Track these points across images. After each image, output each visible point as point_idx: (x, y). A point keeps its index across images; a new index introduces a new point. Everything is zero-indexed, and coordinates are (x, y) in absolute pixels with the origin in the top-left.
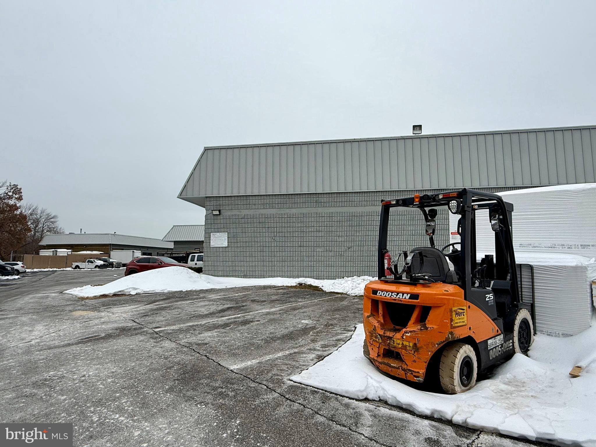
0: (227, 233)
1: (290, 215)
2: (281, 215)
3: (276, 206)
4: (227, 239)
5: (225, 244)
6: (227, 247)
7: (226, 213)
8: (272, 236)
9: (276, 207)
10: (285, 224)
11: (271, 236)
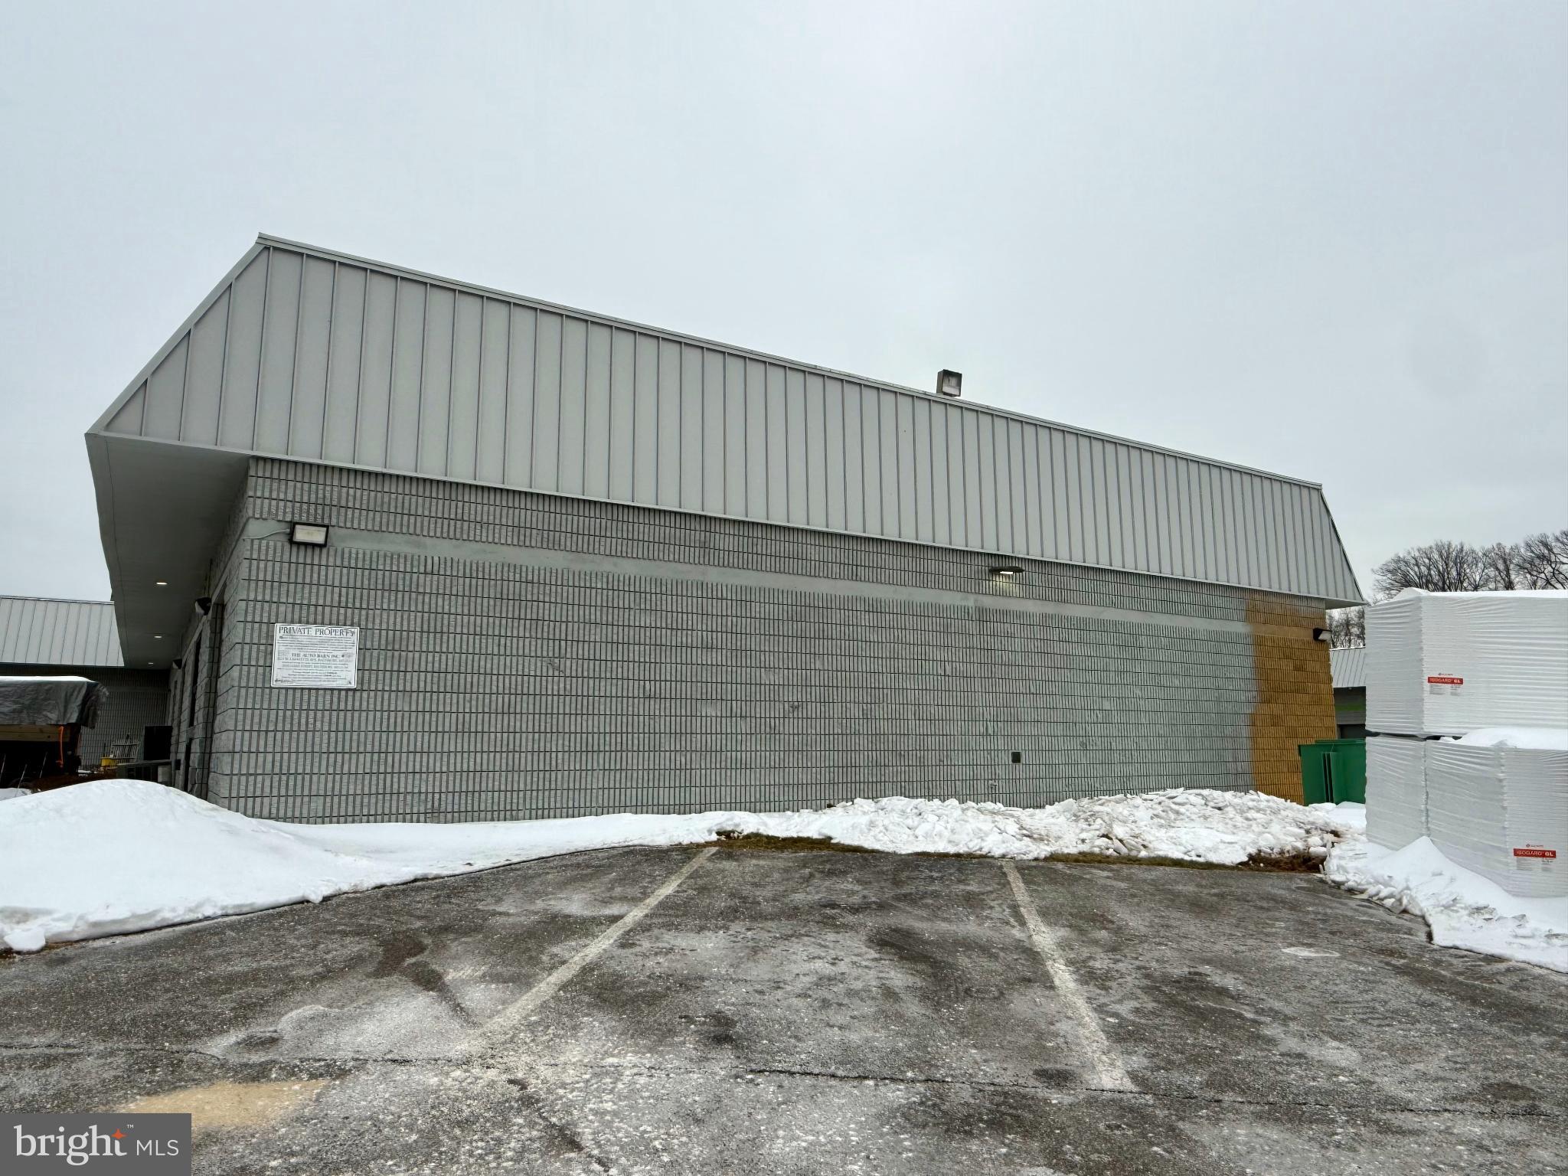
0: (356, 630)
1: (616, 583)
2: (582, 576)
3: (569, 540)
4: (355, 658)
5: (346, 676)
6: (355, 690)
7: (356, 544)
8: (551, 654)
9: (568, 544)
10: (598, 613)
11: (545, 654)
